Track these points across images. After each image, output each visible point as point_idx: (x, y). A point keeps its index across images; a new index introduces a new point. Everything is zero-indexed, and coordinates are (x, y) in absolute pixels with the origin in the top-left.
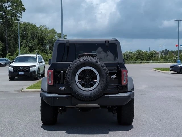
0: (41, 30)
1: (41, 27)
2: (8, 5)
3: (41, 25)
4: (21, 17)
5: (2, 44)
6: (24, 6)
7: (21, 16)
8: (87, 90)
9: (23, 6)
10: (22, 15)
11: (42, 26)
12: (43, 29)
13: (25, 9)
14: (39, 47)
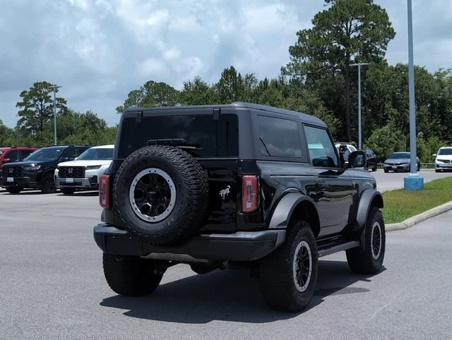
0: (439, 81)
1: (439, 73)
2: (352, 27)
3: (440, 69)
4: (384, 54)
5: (336, 120)
6: (391, 27)
7: (383, 50)
8: (152, 220)
9: (390, 24)
10: (386, 49)
11: (442, 72)
12: (445, 78)
13: (395, 33)
14: (431, 124)
